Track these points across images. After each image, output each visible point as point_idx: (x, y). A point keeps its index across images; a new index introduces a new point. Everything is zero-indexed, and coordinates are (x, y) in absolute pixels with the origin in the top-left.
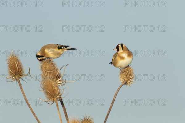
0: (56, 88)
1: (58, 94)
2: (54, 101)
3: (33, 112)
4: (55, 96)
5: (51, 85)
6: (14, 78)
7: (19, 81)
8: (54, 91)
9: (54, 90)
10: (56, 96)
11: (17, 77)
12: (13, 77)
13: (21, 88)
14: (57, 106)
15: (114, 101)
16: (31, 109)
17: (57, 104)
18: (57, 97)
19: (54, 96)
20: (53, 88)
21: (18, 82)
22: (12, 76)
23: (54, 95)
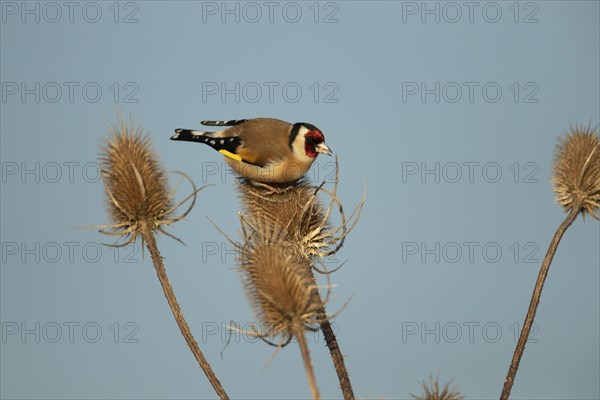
0: (299, 278)
1: (308, 306)
2: (290, 333)
3: (210, 374)
4: (295, 312)
5: (280, 267)
6: (130, 229)
7: (154, 245)
8: (291, 291)
9: (291, 289)
10: (299, 312)
11: (144, 225)
12: (127, 227)
13: (162, 275)
14: (306, 354)
15: (535, 303)
16: (203, 363)
17: (306, 346)
18: (305, 316)
19: (292, 314)
20: (284, 280)
21: (148, 247)
22: (123, 224)
23: (289, 307)
